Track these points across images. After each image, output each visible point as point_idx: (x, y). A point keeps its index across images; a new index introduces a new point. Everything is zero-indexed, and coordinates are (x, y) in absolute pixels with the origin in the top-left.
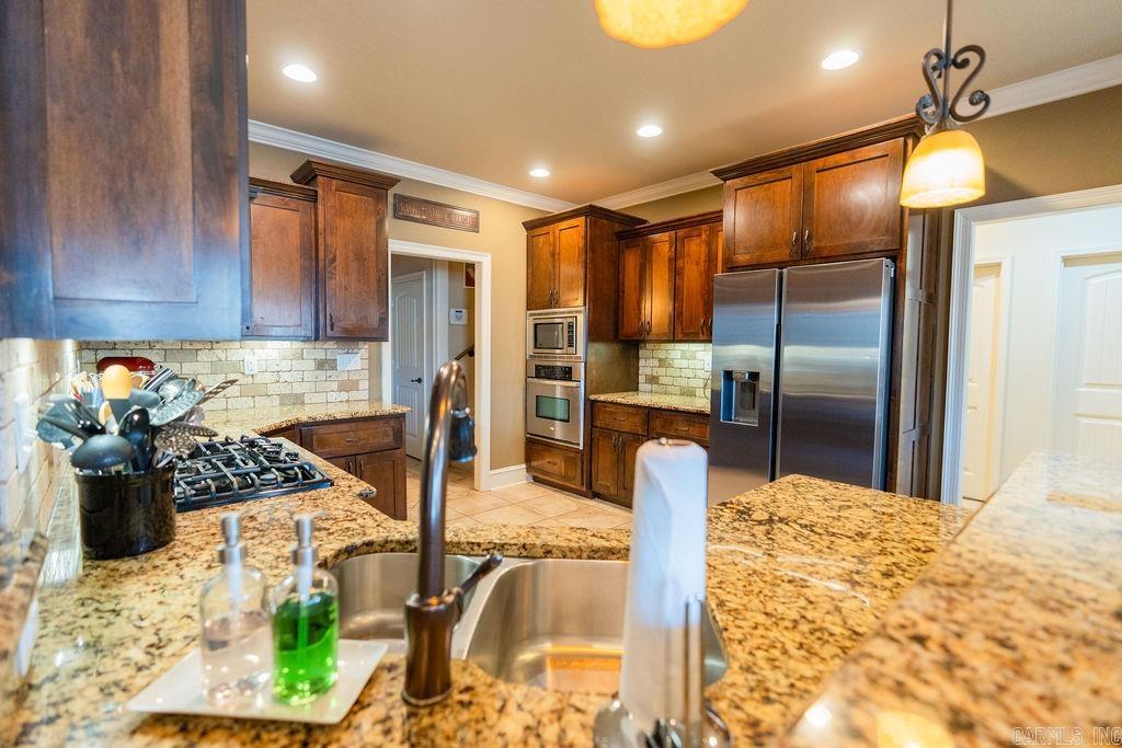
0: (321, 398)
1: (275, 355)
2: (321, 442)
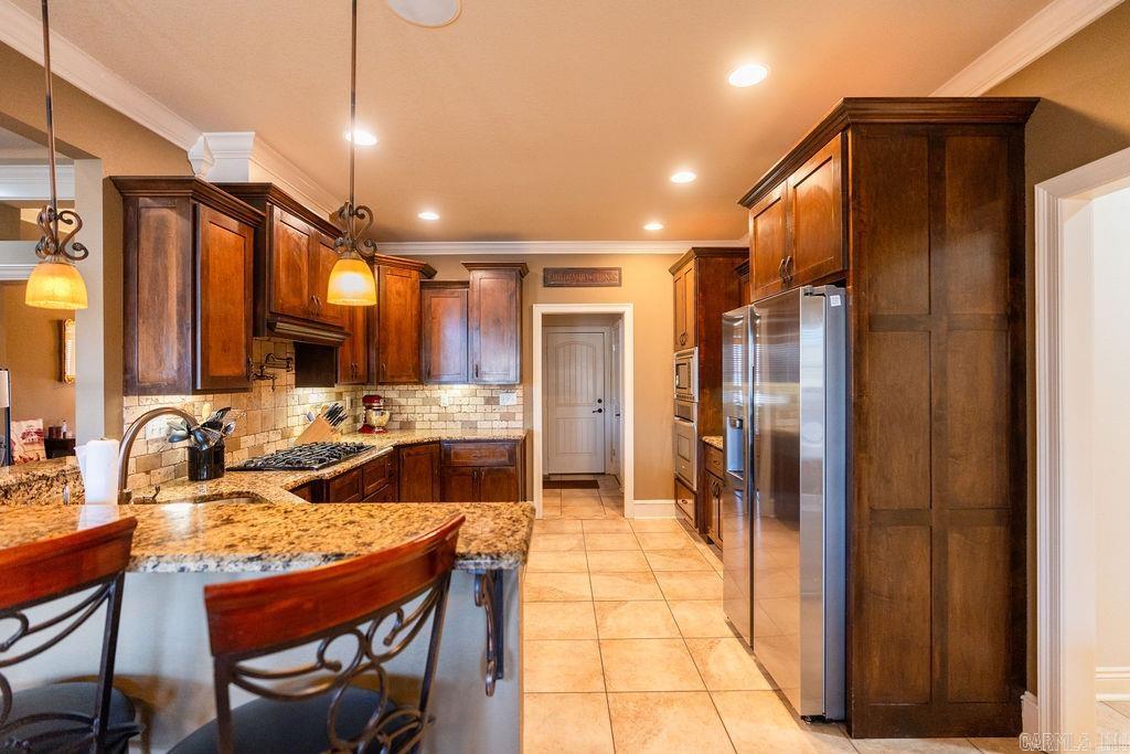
0: (488, 425)
1: (459, 393)
2: (457, 454)
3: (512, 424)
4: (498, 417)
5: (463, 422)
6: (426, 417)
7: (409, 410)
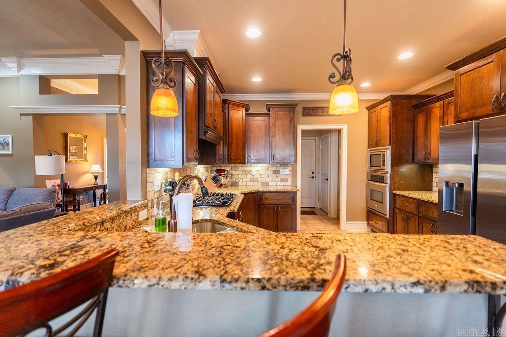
1: (260, 168)
2: (266, 199)
3: (286, 184)
4: (279, 180)
5: (262, 183)
6: (244, 180)
7: (236, 176)
